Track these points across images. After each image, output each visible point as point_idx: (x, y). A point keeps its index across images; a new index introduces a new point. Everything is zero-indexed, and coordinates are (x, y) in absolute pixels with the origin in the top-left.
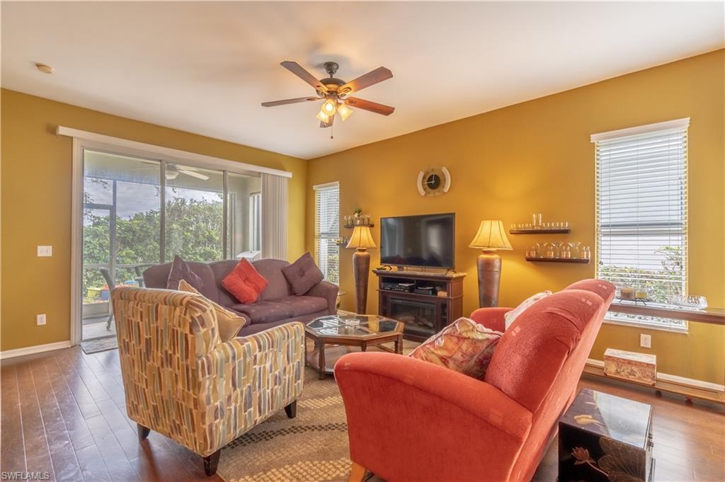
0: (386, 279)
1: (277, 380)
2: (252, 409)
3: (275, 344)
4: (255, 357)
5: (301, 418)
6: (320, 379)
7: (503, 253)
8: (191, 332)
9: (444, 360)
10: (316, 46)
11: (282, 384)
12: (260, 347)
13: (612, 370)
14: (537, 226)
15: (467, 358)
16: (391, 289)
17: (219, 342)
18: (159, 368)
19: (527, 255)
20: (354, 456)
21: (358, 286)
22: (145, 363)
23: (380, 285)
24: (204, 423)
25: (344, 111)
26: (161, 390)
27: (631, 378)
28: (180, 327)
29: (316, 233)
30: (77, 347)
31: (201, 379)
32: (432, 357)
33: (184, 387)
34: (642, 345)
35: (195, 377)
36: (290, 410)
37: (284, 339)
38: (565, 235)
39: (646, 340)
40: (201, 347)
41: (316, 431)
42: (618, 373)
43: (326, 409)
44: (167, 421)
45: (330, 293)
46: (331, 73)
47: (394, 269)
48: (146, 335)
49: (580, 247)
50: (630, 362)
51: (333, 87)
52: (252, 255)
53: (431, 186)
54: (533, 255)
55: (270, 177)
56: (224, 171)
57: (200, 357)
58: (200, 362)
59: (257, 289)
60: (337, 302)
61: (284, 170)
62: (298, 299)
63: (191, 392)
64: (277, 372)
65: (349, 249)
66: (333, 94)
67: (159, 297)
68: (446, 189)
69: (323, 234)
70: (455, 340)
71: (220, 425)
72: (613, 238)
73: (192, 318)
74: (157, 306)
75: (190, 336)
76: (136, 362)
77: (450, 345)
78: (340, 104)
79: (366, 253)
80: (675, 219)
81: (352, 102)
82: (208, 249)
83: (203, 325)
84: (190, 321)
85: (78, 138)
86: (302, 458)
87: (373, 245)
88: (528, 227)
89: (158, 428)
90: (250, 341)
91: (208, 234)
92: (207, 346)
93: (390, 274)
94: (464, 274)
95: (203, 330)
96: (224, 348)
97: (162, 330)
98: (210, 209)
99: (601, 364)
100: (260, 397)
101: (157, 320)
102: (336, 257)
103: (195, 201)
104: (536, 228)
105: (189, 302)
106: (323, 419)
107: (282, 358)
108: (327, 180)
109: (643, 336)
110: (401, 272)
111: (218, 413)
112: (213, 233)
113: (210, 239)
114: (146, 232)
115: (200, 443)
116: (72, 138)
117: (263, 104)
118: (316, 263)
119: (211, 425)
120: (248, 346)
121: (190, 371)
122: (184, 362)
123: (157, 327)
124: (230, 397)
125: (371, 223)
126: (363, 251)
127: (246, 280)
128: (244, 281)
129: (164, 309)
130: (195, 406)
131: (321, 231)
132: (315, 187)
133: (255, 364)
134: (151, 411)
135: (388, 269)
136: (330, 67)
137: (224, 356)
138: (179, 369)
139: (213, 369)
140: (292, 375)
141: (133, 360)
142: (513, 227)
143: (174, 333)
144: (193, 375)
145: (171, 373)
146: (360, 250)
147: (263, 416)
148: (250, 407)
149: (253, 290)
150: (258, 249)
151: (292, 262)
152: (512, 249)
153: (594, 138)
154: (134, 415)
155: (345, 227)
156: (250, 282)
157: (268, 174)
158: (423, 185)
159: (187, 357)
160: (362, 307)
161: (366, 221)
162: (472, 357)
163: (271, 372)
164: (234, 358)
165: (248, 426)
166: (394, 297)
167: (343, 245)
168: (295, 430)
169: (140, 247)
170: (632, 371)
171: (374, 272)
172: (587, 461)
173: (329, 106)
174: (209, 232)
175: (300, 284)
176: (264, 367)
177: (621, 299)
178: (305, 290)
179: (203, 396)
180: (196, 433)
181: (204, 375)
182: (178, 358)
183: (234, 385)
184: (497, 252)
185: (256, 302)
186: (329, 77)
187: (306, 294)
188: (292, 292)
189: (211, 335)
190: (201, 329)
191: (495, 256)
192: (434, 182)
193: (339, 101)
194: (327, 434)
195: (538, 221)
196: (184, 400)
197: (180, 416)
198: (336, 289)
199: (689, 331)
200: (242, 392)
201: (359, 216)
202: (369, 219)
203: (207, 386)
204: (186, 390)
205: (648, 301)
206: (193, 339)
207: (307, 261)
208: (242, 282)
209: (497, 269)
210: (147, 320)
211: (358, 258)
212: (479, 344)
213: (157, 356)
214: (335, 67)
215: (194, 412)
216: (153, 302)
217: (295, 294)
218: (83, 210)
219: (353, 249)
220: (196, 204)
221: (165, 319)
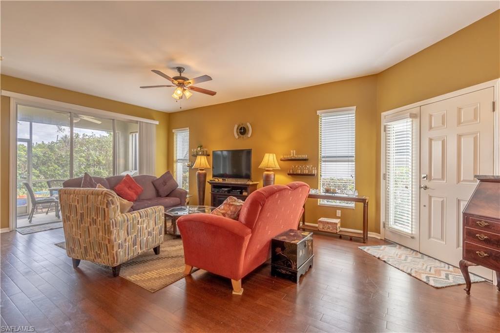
0: (215, 186)
1: (149, 233)
2: (137, 246)
3: (148, 216)
4: (138, 221)
5: (161, 254)
6: (174, 239)
7: (275, 171)
8: (107, 207)
9: (224, 215)
10: (172, 60)
11: (152, 236)
12: (141, 216)
13: (321, 227)
14: (293, 156)
15: (233, 213)
16: (218, 192)
17: (120, 213)
18: (88, 227)
19: (288, 172)
20: (187, 262)
21: (199, 191)
22: (80, 225)
23: (212, 189)
24: (113, 250)
25: (188, 94)
26: (89, 237)
27: (329, 230)
28: (101, 205)
29: (175, 159)
30: (13, 232)
31: (112, 229)
32: (219, 213)
33: (103, 234)
34: (337, 215)
35: (109, 229)
36: (156, 250)
37: (153, 213)
38: (305, 162)
39: (339, 213)
40: (112, 214)
41: (170, 259)
42: (323, 228)
43: (176, 251)
44: (93, 252)
45: (182, 195)
46: (180, 72)
47: (221, 180)
48: (81, 211)
49: (312, 168)
50: (328, 223)
51: (181, 81)
52: (132, 173)
53: (241, 133)
54: (291, 172)
55: (144, 124)
56: (113, 120)
57: (111, 219)
58: (111, 221)
59: (136, 193)
60: (187, 201)
61: (154, 120)
62: (163, 198)
63: (107, 236)
64: (149, 230)
65: (194, 169)
66: (181, 85)
67: (89, 192)
68: (249, 135)
69: (179, 160)
70: (228, 206)
71: (121, 252)
72: (327, 163)
73: (107, 200)
74: (88, 196)
75: (106, 209)
76: (74, 226)
77: (226, 208)
78: (185, 90)
79: (204, 171)
80: (350, 154)
81: (192, 88)
82: (97, 169)
83: (113, 204)
84: (106, 202)
85: (14, 98)
86: (162, 268)
87: (208, 166)
88: (289, 157)
89: (87, 258)
90: (136, 214)
91: (96, 159)
92: (115, 214)
93: (219, 183)
94: (257, 183)
95: (113, 206)
96: (123, 216)
97: (90, 208)
98: (99, 141)
99: (317, 225)
100: (141, 241)
101: (87, 202)
102: (187, 174)
103: (87, 135)
104: (292, 158)
105: (106, 193)
106: (174, 254)
107: (152, 223)
108: (181, 127)
109: (337, 211)
110: (224, 182)
111: (120, 246)
112: (101, 158)
113: (99, 163)
114: (48, 157)
115: (111, 261)
116: (10, 97)
117: (141, 87)
118: (175, 178)
119: (117, 251)
120: (135, 215)
121: (106, 226)
122: (103, 222)
123: (88, 206)
124: (126, 239)
125: (208, 153)
126: (203, 170)
127: (130, 187)
128: (128, 188)
129: (91, 197)
130: (109, 242)
131: (178, 158)
132: (174, 131)
133: (138, 224)
134: (83, 250)
135: (217, 180)
136: (180, 69)
137: (123, 219)
138: (100, 225)
139: (118, 225)
140: (157, 232)
141: (72, 225)
142: (282, 157)
143: (98, 208)
144: (108, 228)
145: (95, 228)
146: (200, 170)
147: (142, 251)
148: (136, 245)
149: (134, 194)
150: (136, 169)
151: (158, 177)
152: (279, 169)
153: (318, 112)
154: (71, 254)
155: (192, 155)
156: (132, 189)
157: (142, 122)
158: (237, 132)
159: (105, 219)
160: (202, 202)
161: (205, 152)
162: (235, 212)
163: (146, 229)
164: (128, 220)
165: (135, 254)
166: (220, 196)
167: (190, 166)
168: (159, 259)
169: (43, 168)
170: (329, 227)
171: (209, 182)
172: (280, 252)
173: (179, 91)
174: (98, 158)
175: (163, 190)
176: (143, 227)
177: (326, 193)
178: (166, 194)
179: (113, 237)
180: (109, 256)
181: (113, 228)
182: (100, 221)
183: (128, 234)
184: (273, 170)
185: (136, 201)
186: (179, 75)
187: (167, 196)
188: (158, 195)
189: (116, 209)
190: (112, 206)
191: (272, 172)
192: (243, 131)
193: (185, 88)
194: (176, 259)
195: (293, 154)
196: (103, 240)
197: (100, 249)
198: (186, 193)
199: (355, 207)
200: (132, 237)
201: (200, 149)
202: (206, 151)
203: (115, 233)
204: (104, 235)
205: (336, 193)
206: (108, 211)
207: (168, 176)
208: (127, 189)
209: (272, 179)
210: (81, 204)
211: (199, 174)
212: (237, 207)
213: (87, 221)
214: (182, 70)
215: (108, 245)
216: (85, 194)
217: (160, 196)
218: (17, 143)
219: (196, 169)
220: (87, 137)
221: (93, 202)
